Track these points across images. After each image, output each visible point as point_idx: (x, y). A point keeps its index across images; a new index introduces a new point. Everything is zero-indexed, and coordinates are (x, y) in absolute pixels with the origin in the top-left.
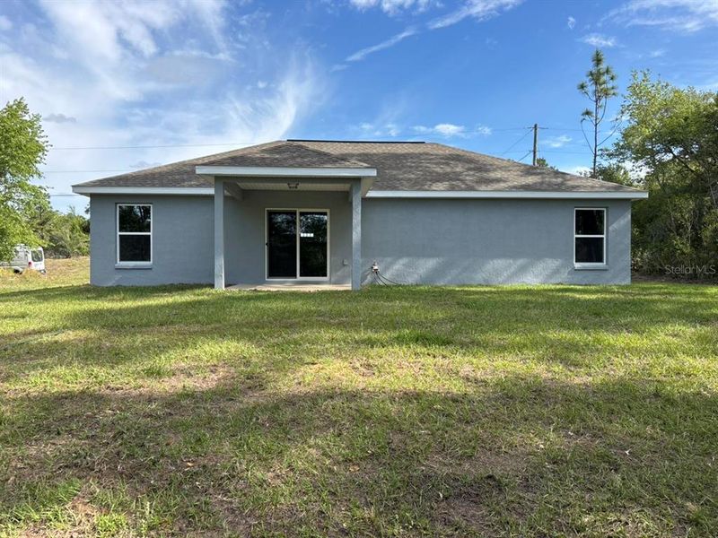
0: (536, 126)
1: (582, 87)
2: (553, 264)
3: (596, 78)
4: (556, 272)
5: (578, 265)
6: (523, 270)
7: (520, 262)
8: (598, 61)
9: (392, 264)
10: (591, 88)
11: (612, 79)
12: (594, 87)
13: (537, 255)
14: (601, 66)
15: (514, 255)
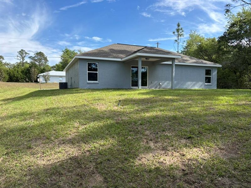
0: (158, 43)
1: (174, 33)
2: (201, 83)
3: (178, 30)
4: (201, 86)
5: (206, 84)
6: (194, 85)
7: (194, 83)
8: (179, 26)
9: (164, 83)
10: (176, 33)
11: (183, 31)
12: (177, 33)
13: (197, 81)
14: (179, 27)
15: (192, 81)
